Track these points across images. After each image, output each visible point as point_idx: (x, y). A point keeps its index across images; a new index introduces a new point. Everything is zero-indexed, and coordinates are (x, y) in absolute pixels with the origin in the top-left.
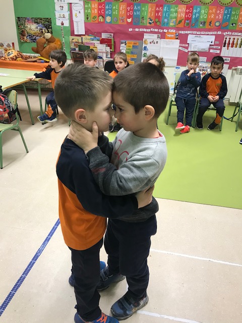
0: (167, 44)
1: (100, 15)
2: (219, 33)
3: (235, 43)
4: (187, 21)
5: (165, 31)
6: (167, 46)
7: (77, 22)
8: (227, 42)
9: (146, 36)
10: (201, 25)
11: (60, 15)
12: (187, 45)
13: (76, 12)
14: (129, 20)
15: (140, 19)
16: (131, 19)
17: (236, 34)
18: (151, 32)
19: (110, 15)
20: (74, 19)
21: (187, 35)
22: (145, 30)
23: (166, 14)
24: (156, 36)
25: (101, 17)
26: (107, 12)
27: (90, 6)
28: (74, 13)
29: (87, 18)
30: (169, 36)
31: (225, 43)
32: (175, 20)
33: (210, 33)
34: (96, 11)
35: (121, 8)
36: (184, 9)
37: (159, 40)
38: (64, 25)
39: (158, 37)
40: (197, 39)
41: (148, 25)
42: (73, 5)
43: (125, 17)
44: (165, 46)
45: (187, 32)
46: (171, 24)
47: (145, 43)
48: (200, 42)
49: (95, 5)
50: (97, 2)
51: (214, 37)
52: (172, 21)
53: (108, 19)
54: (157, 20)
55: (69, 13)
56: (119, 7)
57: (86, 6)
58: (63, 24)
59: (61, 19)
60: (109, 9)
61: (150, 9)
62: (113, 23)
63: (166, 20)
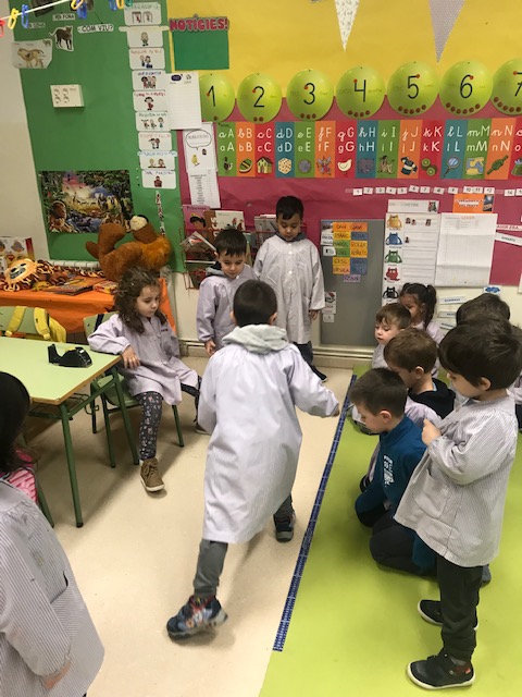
0: (458, 227)
1: (259, 157)
4: (518, 163)
5: (453, 190)
6: (461, 232)
7: (198, 178)
9: (395, 207)
11: (152, 161)
12: (520, 228)
13: (194, 152)
14: (345, 166)
15: (378, 163)
16: (349, 162)
18: (410, 196)
19: (288, 156)
20: (191, 169)
22: (391, 190)
23: (452, 147)
24: (424, 204)
25: (263, 163)
26: (280, 149)
27: (231, 134)
28: (189, 153)
29: (226, 166)
30: (465, 203)
32: (481, 160)
34: (249, 147)
35: (321, 135)
36: (509, 130)
37: (433, 216)
38: (163, 187)
39: (432, 208)
41: (400, 175)
42: (185, 134)
43: (331, 159)
44: (453, 231)
45: (518, 192)
46: (472, 172)
47: (391, 225)
49: (246, 132)
50: (253, 124)
52: (472, 164)
53: (284, 166)
54: (426, 162)
55: (176, 154)
56: (315, 133)
57: (222, 135)
58: (158, 183)
59: (153, 171)
60: (285, 140)
61: (406, 133)
62: (298, 175)
63: (453, 162)
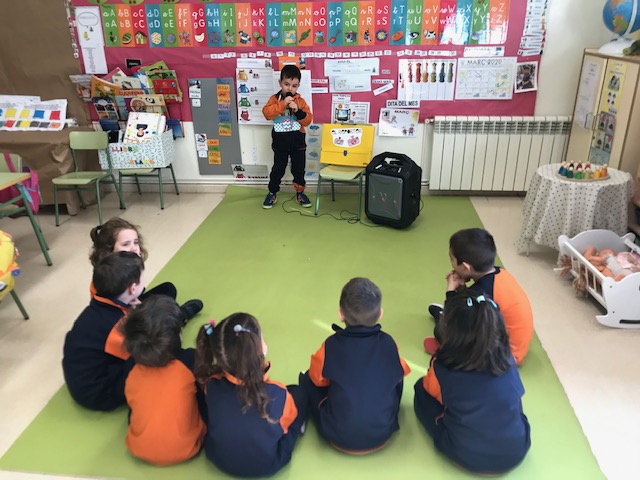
2: (388, 53)
3: (422, 72)
4: (317, 34)
5: (279, 54)
7: (90, 49)
9: (241, 64)
10: (349, 40)
12: (326, 81)
13: (85, 29)
14: (200, 38)
15: (223, 35)
17: (422, 53)
19: (158, 30)
20: (84, 43)
21: (323, 60)
22: (235, 55)
23: (273, 23)
24: (262, 62)
25: (139, 36)
26: (151, 25)
27: (113, 13)
28: (81, 30)
29: (112, 39)
32: (293, 32)
33: (369, 54)
34: (128, 24)
35: (180, 15)
36: (309, 11)
37: (269, 71)
39: (267, 65)
40: (343, 66)
41: (239, 44)
42: (77, 15)
43: (189, 32)
45: (321, 55)
48: (350, 72)
49: (124, 12)
50: (128, 5)
51: (378, 61)
52: (288, 35)
53: (156, 38)
56: (175, 14)
57: (106, 14)
60: (154, 18)
61: (240, 14)
62: (166, 45)
63: (275, 34)
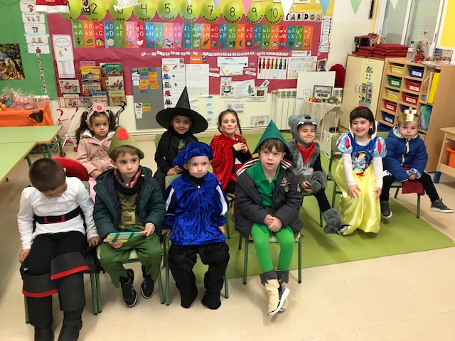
2: (252, 53)
3: (270, 63)
4: (213, 42)
8: (262, 63)
10: (231, 46)
11: (34, 39)
12: (218, 69)
16: (142, 41)
17: (270, 53)
18: (171, 56)
21: (216, 57)
22: (163, 54)
23: (187, 35)
25: (99, 41)
26: (107, 34)
27: (80, 26)
29: (79, 42)
30: (195, 59)
31: (260, 65)
33: (242, 54)
34: (91, 33)
35: (128, 28)
36: (208, 29)
37: (183, 65)
38: (42, 53)
40: (228, 61)
45: (215, 54)
46: (196, 45)
47: (164, 70)
48: (232, 64)
49: (89, 26)
50: (92, 21)
51: (247, 58)
52: (196, 42)
53: (110, 42)
54: (177, 41)
55: (48, 36)
56: (124, 27)
57: (75, 27)
59: (35, 44)
60: (109, 30)
61: (166, 29)
62: (117, 46)
63: (188, 41)
